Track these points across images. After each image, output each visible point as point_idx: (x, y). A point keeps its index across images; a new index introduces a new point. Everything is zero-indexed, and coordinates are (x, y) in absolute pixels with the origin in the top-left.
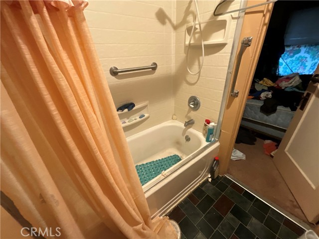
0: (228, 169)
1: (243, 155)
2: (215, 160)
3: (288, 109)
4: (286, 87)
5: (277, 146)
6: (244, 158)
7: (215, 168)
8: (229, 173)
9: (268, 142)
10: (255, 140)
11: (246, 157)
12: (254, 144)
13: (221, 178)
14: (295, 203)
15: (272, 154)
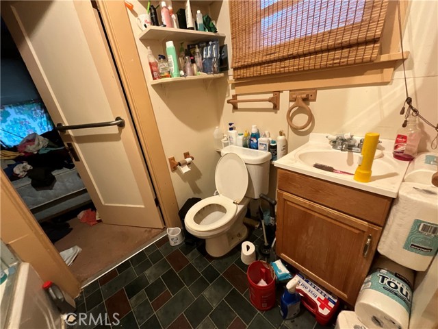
0: (78, 279)
1: (74, 249)
2: (46, 290)
3: (65, 170)
4: (38, 151)
5: (94, 209)
6: (79, 249)
7: (60, 298)
8: (83, 281)
9: (81, 215)
10: (68, 225)
11: (80, 247)
12: (72, 229)
13: (82, 297)
14: (148, 229)
15: (97, 219)
